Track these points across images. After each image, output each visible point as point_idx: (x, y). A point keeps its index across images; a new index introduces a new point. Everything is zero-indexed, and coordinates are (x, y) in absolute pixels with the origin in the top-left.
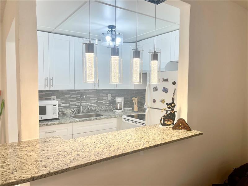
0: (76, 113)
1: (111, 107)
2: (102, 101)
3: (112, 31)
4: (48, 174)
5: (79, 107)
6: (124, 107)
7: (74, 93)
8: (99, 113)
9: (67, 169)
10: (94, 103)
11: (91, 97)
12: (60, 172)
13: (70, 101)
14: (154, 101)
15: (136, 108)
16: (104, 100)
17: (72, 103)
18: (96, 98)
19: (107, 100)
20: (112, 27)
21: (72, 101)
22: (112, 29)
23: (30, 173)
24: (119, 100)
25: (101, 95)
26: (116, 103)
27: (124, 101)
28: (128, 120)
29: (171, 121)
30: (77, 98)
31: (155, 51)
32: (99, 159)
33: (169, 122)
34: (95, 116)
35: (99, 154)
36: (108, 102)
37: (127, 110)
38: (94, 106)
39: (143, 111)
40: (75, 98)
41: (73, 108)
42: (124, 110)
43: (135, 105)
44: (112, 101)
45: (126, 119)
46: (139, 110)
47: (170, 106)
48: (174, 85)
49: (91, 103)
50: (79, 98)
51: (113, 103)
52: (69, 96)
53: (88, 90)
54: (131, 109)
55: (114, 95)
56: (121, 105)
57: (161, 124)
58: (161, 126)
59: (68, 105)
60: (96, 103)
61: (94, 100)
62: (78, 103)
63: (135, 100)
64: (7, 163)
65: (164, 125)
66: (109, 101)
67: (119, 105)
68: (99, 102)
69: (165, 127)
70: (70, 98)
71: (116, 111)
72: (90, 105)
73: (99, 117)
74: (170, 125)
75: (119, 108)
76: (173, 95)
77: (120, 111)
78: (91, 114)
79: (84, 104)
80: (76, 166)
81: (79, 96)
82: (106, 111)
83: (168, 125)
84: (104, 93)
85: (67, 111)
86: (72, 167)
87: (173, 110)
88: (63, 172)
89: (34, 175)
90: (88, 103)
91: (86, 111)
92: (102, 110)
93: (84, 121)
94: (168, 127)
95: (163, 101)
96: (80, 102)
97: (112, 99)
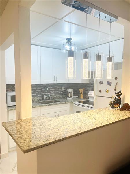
0: (41, 100)
1: (64, 95)
2: (58, 92)
3: (69, 42)
4: (55, 141)
5: (43, 96)
6: (73, 96)
7: (39, 86)
8: (56, 100)
9: (65, 138)
10: (53, 93)
11: (51, 89)
12: (62, 140)
13: (37, 92)
14: (100, 91)
15: (82, 97)
16: (59, 91)
17: (38, 93)
18: (54, 90)
19: (61, 91)
20: (69, 39)
21: (38, 92)
22: (69, 40)
23: (42, 141)
24: (70, 90)
25: (57, 87)
26: (67, 93)
27: (73, 92)
28: (78, 105)
29: (118, 105)
30: (41, 89)
31: (110, 56)
32: (83, 131)
33: (117, 106)
34: (54, 102)
35: (81, 128)
36: (61, 93)
37: (75, 98)
38: (53, 95)
39: (87, 98)
40: (40, 89)
41: (38, 96)
42: (73, 97)
43: (81, 94)
44: (65, 91)
45: (76, 104)
46: (84, 98)
47: (118, 94)
48: (116, 79)
49: (51, 93)
50: (43, 89)
51: (66, 93)
52: (36, 88)
53: (49, 84)
54: (78, 97)
55: (66, 87)
56: (71, 94)
57: (111, 107)
58: (111, 108)
59: (35, 94)
60: (54, 93)
61: (53, 91)
62: (42, 93)
63: (81, 91)
64: (22, 134)
65: (113, 108)
66: (63, 91)
67: (70, 94)
68: (56, 92)
69: (114, 109)
70: (36, 89)
71: (68, 98)
72: (50, 94)
73: (58, 103)
74: (118, 107)
75: (70, 96)
76: (116, 87)
77: (71, 98)
78: (51, 100)
79: (46, 93)
80: (70, 136)
81: (43, 88)
82: (61, 98)
83: (116, 108)
84: (59, 86)
85: (35, 99)
86: (68, 137)
87: (119, 97)
88: (63, 140)
89: (46, 142)
90: (48, 93)
91: (47, 99)
92: (58, 98)
93: (48, 105)
94: (117, 109)
95: (107, 91)
96: (44, 93)
97: (65, 90)
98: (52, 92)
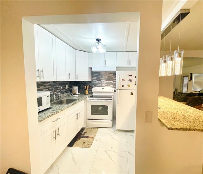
14: (123, 86)
19: (65, 89)
36: (66, 91)
48: (135, 78)
55: (69, 85)
61: (59, 89)
84: (64, 84)
95: (129, 86)
96: (53, 92)
97: (68, 88)
98: (59, 91)
